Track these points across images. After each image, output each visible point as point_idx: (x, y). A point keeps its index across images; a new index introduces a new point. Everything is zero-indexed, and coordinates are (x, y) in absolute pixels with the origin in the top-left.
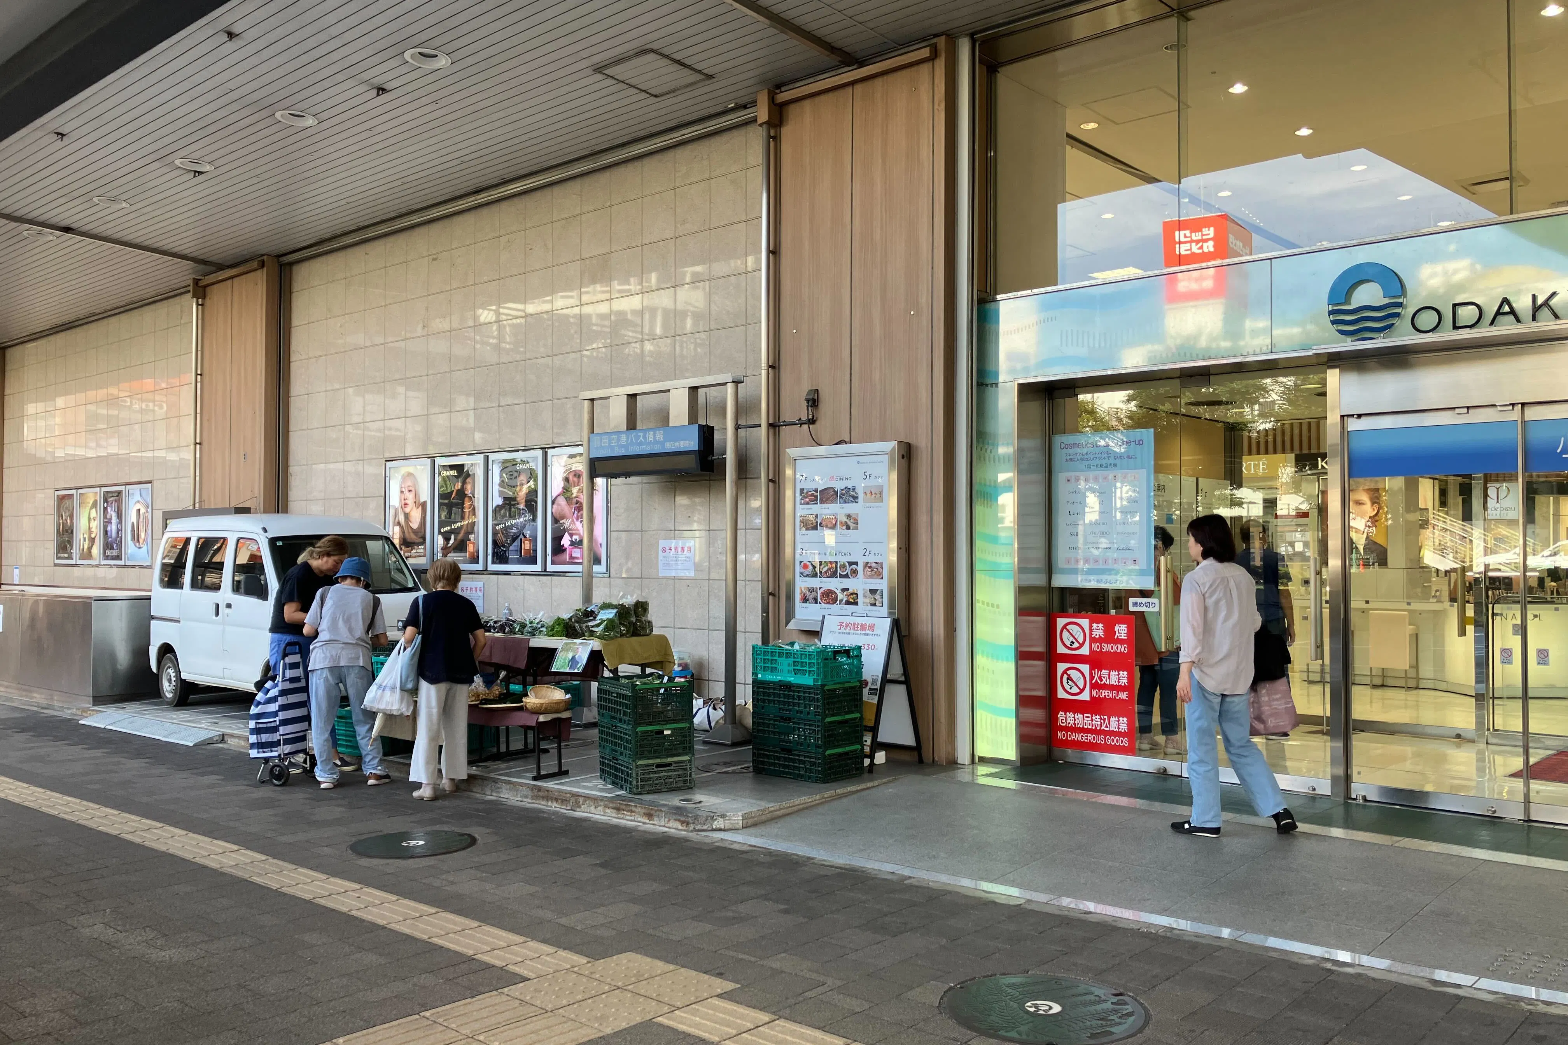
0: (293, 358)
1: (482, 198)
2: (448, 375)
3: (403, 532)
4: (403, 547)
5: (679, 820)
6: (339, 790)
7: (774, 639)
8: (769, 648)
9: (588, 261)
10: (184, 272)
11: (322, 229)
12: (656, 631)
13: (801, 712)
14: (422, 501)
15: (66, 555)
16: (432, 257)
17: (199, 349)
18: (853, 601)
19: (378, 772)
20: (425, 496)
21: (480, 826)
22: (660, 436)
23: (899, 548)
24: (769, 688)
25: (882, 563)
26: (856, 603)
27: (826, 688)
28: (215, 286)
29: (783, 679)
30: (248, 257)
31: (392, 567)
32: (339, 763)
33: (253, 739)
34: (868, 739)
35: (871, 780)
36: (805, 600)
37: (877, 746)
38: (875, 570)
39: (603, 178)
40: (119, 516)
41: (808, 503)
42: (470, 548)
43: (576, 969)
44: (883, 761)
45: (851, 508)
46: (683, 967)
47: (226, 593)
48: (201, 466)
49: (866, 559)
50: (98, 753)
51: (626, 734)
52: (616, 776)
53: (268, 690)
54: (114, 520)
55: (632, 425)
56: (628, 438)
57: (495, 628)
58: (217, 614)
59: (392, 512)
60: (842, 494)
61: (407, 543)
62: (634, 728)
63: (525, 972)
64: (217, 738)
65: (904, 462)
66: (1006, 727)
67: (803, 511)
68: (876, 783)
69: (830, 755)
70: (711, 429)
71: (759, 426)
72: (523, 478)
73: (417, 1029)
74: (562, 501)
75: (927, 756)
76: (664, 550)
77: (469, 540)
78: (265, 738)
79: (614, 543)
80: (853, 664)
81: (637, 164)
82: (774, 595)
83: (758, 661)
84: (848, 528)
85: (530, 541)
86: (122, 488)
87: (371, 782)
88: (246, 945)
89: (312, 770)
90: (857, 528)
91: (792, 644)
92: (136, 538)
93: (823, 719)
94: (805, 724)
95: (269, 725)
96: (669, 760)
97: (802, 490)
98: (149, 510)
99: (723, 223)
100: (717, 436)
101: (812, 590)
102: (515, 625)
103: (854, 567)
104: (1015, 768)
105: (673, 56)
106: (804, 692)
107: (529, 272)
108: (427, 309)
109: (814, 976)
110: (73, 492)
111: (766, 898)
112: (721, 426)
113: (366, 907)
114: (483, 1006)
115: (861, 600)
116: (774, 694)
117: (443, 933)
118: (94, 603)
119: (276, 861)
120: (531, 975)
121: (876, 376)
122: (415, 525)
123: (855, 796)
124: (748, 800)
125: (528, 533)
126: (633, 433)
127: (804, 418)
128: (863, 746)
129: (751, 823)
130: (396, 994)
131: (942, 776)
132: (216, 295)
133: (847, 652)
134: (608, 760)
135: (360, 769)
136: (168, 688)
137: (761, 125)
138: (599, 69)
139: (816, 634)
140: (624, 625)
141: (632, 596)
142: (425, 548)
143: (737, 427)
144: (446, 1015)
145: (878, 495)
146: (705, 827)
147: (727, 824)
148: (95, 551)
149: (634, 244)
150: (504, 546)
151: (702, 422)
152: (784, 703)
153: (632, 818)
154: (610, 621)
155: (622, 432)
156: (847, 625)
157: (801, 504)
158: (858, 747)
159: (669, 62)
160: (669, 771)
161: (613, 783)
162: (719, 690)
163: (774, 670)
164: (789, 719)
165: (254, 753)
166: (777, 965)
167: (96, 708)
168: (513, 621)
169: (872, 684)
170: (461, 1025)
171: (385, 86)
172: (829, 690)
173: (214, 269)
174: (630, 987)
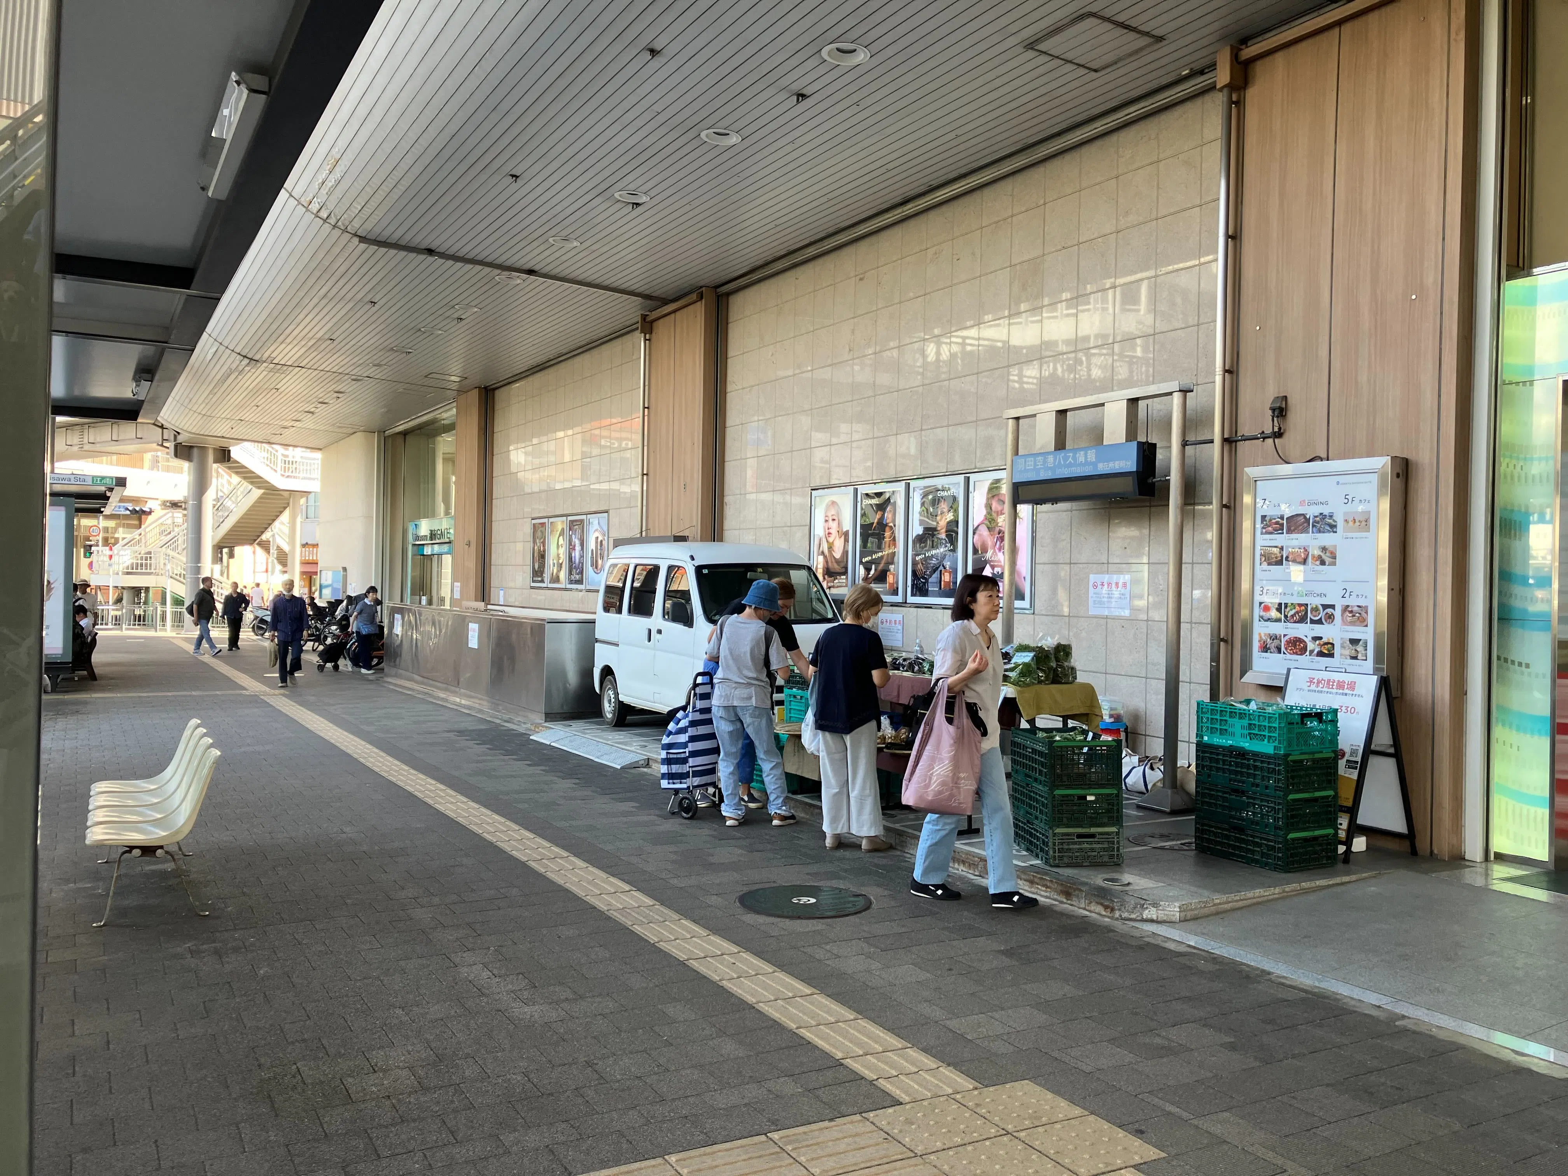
0: (729, 388)
1: (909, 208)
2: (872, 399)
3: (827, 562)
4: (826, 577)
5: (1102, 904)
6: (744, 829)
7: (1226, 695)
8: (1219, 706)
9: (1018, 267)
10: (631, 307)
11: (753, 255)
12: (1081, 678)
13: (1257, 786)
14: (845, 530)
15: (540, 579)
16: (858, 278)
17: (647, 383)
18: (1327, 652)
19: (783, 813)
20: (847, 526)
21: (878, 885)
22: (1092, 455)
23: (1391, 589)
24: (1218, 754)
25: (1366, 607)
26: (1331, 655)
27: (1291, 758)
28: (661, 320)
29: (1235, 744)
30: (686, 290)
31: (813, 596)
32: (746, 798)
33: (664, 769)
34: (1344, 822)
35: (1348, 873)
36: (1265, 649)
37: (1355, 829)
38: (1357, 615)
39: (1037, 174)
40: (582, 545)
41: (1271, 533)
42: (890, 579)
43: (958, 1096)
44: (1363, 848)
45: (1327, 539)
46: (1092, 1113)
47: (657, 620)
48: (647, 497)
49: (1346, 602)
50: (538, 770)
51: (1042, 797)
52: (1031, 843)
53: (680, 720)
54: (578, 548)
55: (1060, 444)
56: (1055, 460)
57: (904, 667)
58: (649, 640)
59: (817, 542)
60: (1315, 522)
61: (829, 573)
62: (1051, 790)
63: (898, 1092)
64: (643, 762)
65: (1399, 482)
66: (1535, 818)
67: (1264, 541)
68: (1354, 877)
69: (1293, 840)
70: (1153, 446)
71: (1212, 441)
72: (944, 506)
73: (760, 1157)
74: (984, 531)
75: (1422, 845)
76: (1095, 586)
77: (889, 570)
78: (675, 768)
79: (1038, 576)
80: (1326, 730)
81: (1075, 154)
82: (1226, 641)
83: (1205, 720)
84: (1323, 563)
85: (950, 573)
86: (584, 517)
87: (776, 822)
88: (608, 1011)
89: (719, 805)
90: (1334, 564)
91: (1248, 702)
92: (595, 565)
93: (1286, 795)
94: (1262, 800)
95: (679, 756)
96: (1093, 830)
97: (1263, 517)
98: (606, 538)
99: (1172, 210)
100: (1160, 455)
101: (1274, 638)
102: (925, 664)
103: (1329, 610)
104: (1548, 873)
105: (1115, 18)
106: (1262, 762)
107: (955, 284)
108: (853, 332)
109: (1270, 1156)
110: (545, 520)
111: (1205, 1023)
112: (1164, 444)
113: (738, 978)
114: (840, 1135)
115: (1337, 651)
116: (1224, 761)
117: (814, 1023)
118: (547, 626)
119: (662, 908)
120: (905, 1098)
121: (1363, 378)
122: (838, 555)
123: (1324, 892)
124: (1187, 887)
125: (948, 564)
126: (1062, 454)
127: (1268, 430)
128: (1336, 829)
129: (1188, 919)
130: (746, 1101)
131: (1444, 875)
132: (661, 327)
133: (1319, 716)
134: (1022, 822)
135: (765, 807)
136: (608, 708)
137: (1221, 90)
138: (1031, 45)
139: (1279, 690)
140: (1042, 671)
141: (1053, 638)
142: (847, 578)
143: (1184, 444)
144: (797, 1141)
145: (1364, 523)
146: (1133, 916)
147: (1161, 915)
148: (563, 575)
149: (1069, 244)
150: (924, 578)
151: (1142, 438)
152: (1237, 773)
153: (1048, 894)
154: (1025, 665)
155: (1049, 453)
156: (1319, 682)
157: (1262, 533)
158: (1331, 831)
159: (1111, 26)
160: (1091, 843)
161: (1028, 850)
162: (1157, 748)
163: (1223, 732)
164: (1243, 793)
165: (664, 784)
166: (1217, 1130)
167: (546, 724)
168: (923, 660)
169: (1351, 755)
170: (812, 1159)
171: (804, 92)
172: (1294, 762)
173: (659, 303)
174: (1022, 1134)
